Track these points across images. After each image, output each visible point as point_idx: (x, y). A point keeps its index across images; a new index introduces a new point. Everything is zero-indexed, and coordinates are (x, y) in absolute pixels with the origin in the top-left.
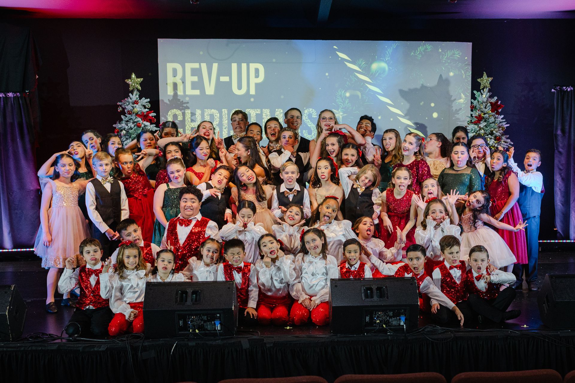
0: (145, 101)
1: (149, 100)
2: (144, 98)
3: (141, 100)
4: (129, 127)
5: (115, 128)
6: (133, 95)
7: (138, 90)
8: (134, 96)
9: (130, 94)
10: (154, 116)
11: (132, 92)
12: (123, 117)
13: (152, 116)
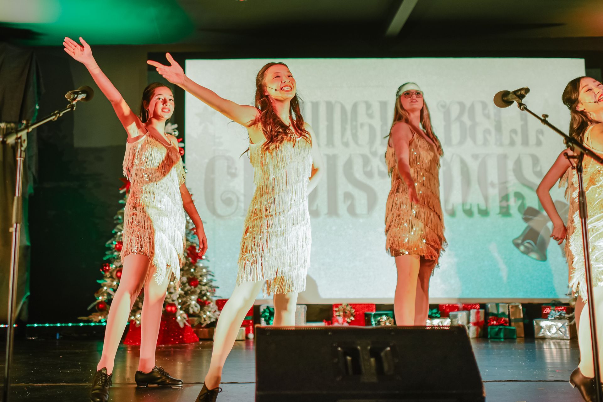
1: (176, 126)
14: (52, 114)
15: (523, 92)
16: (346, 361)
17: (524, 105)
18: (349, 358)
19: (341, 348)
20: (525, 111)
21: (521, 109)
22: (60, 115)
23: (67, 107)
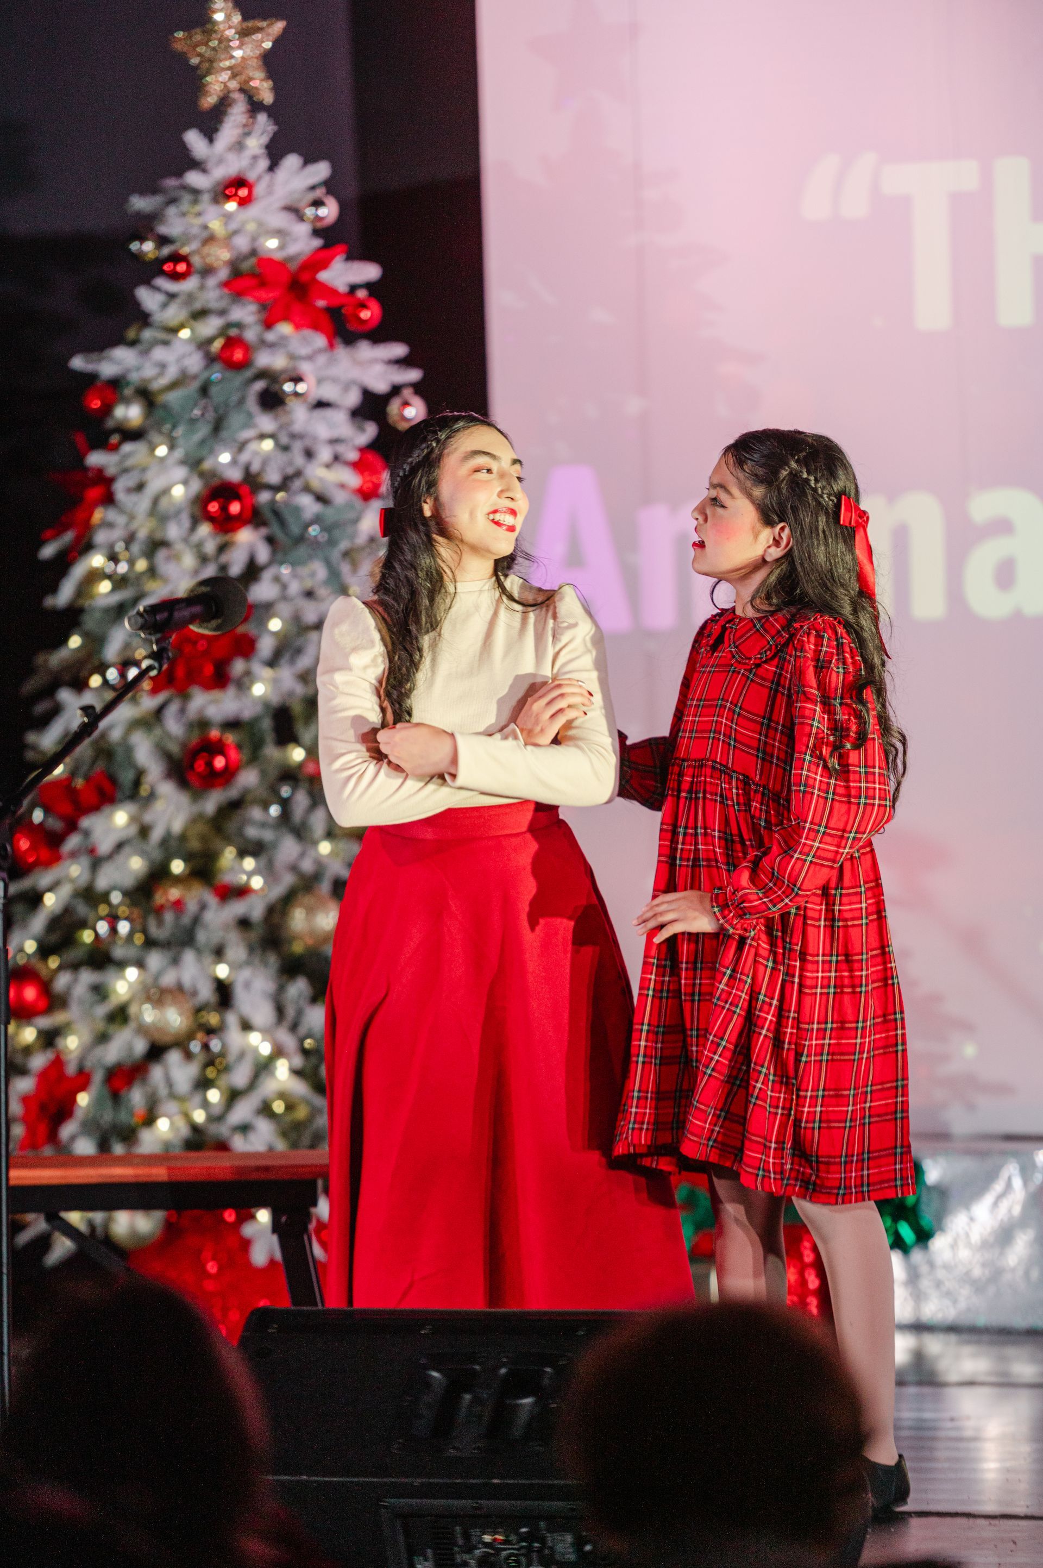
0: (300, 178)
1: (322, 170)
2: (292, 161)
3: (281, 172)
5: (90, 379)
6: (211, 140)
7: (255, 107)
8: (229, 150)
9: (194, 140)
10: (369, 286)
11: (213, 119)
12: (150, 296)
13: (353, 288)
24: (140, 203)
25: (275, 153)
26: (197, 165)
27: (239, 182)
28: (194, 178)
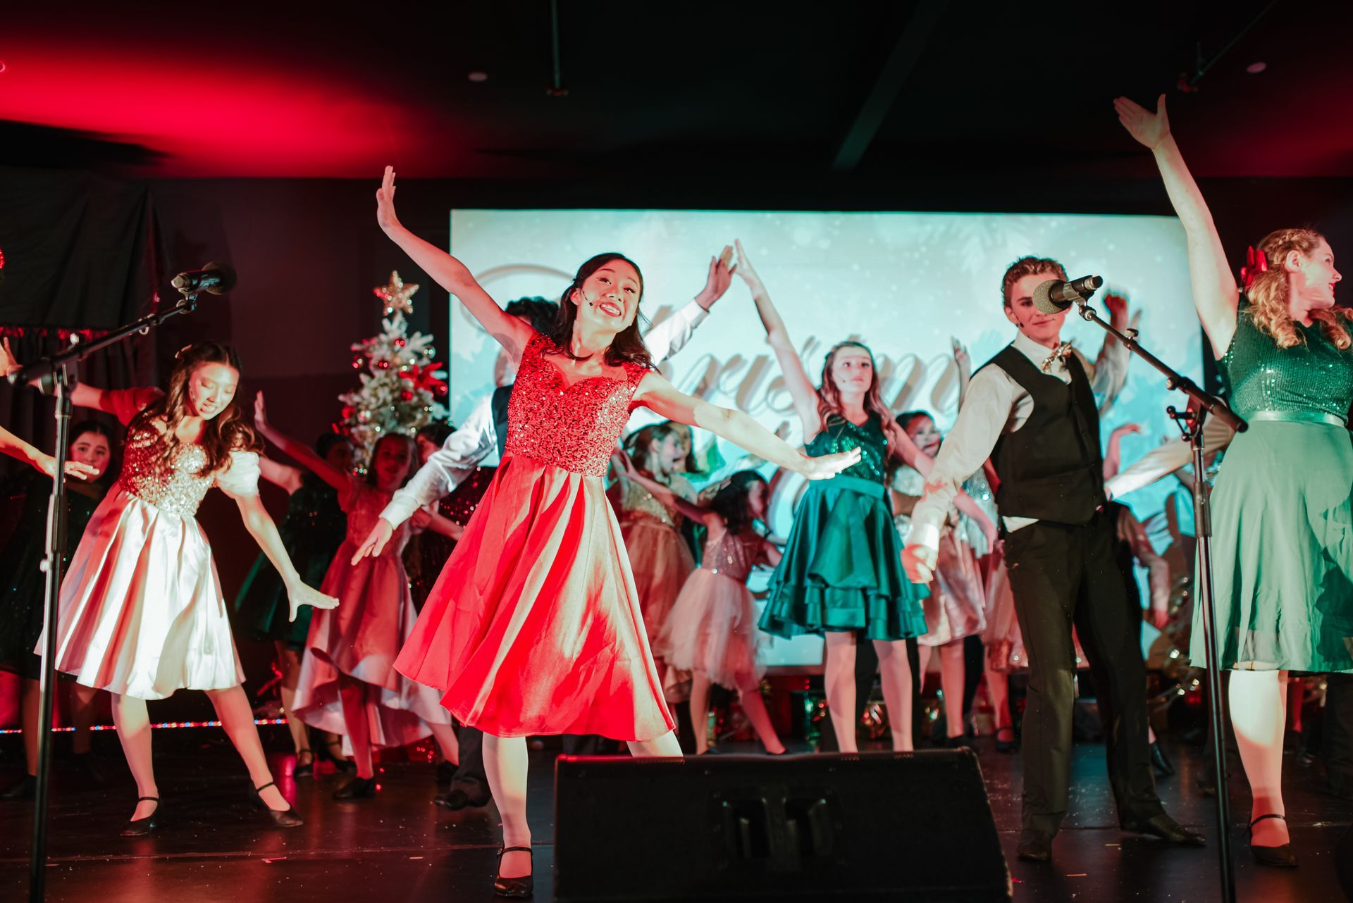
0: (419, 341)
1: (430, 338)
2: (418, 334)
3: (413, 339)
4: (381, 402)
5: (344, 404)
6: (391, 326)
7: (405, 314)
8: (395, 328)
9: (386, 323)
10: (439, 379)
11: (391, 317)
12: (364, 378)
14: (140, 320)
15: (1089, 284)
16: (738, 825)
17: (1091, 309)
18: (744, 821)
19: (729, 802)
20: (1093, 322)
21: (1084, 317)
22: (158, 322)
23: (177, 306)
24: (356, 347)
25: (410, 333)
26: (385, 333)
27: (400, 340)
28: (383, 337)
